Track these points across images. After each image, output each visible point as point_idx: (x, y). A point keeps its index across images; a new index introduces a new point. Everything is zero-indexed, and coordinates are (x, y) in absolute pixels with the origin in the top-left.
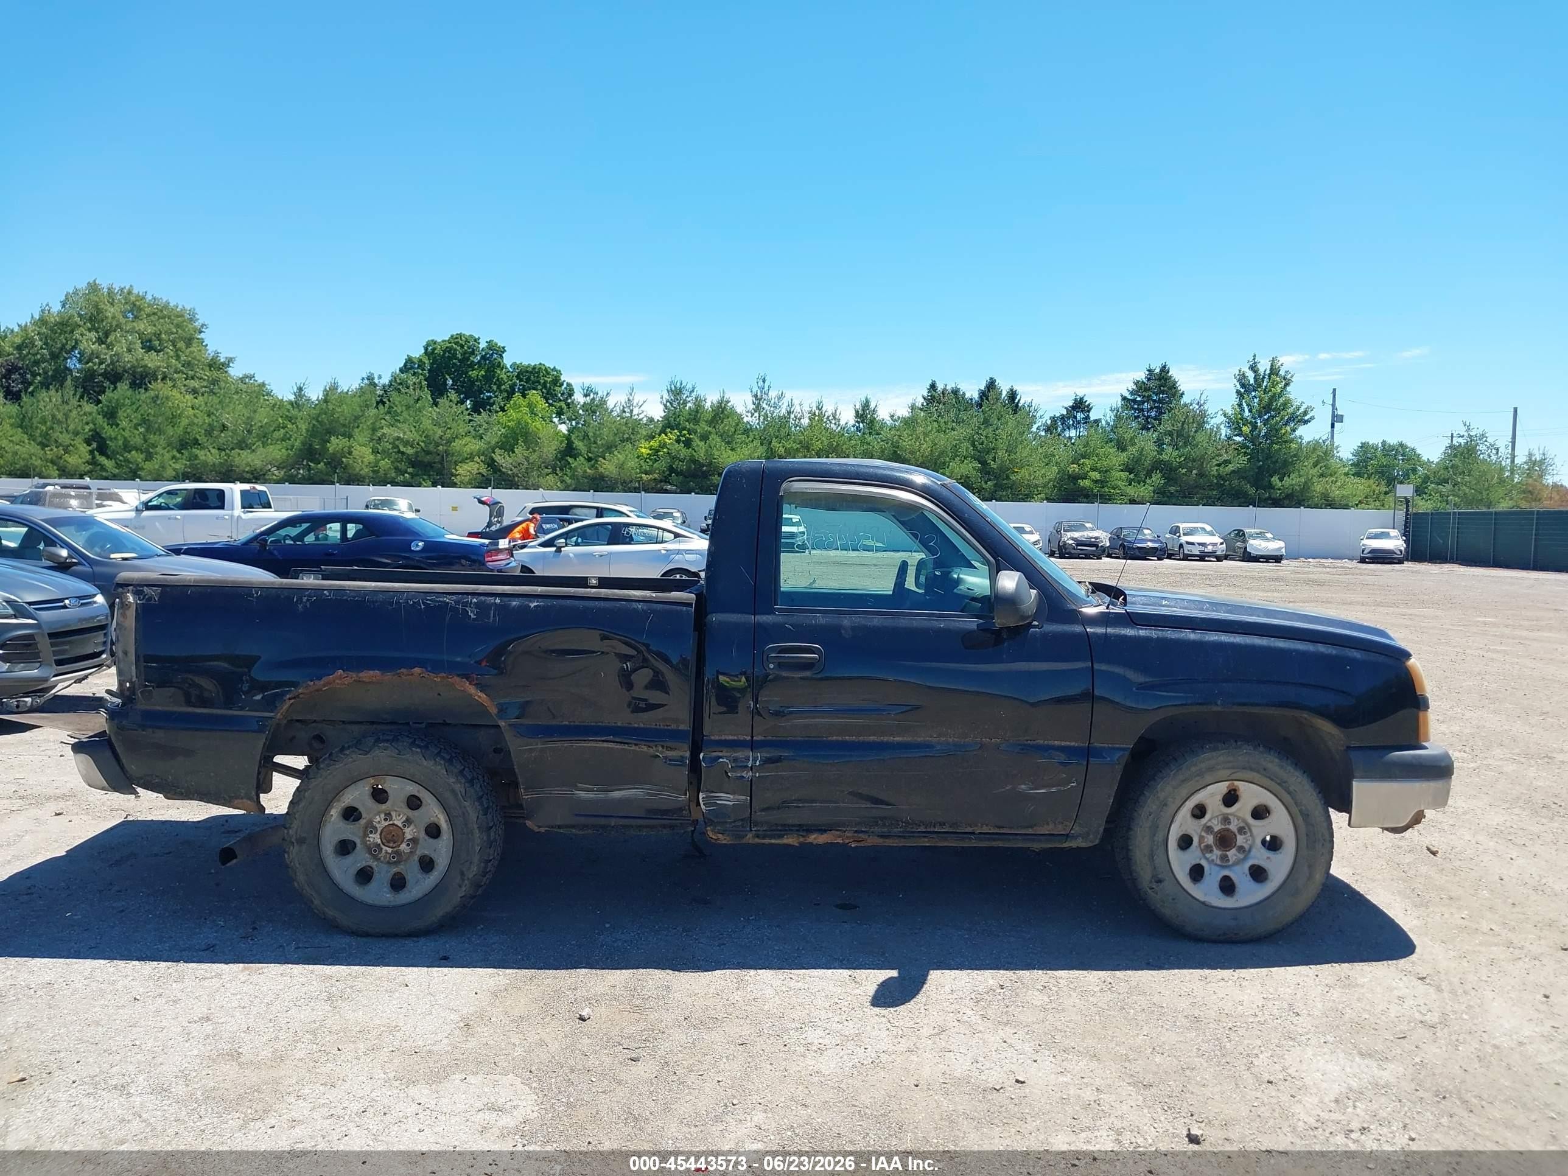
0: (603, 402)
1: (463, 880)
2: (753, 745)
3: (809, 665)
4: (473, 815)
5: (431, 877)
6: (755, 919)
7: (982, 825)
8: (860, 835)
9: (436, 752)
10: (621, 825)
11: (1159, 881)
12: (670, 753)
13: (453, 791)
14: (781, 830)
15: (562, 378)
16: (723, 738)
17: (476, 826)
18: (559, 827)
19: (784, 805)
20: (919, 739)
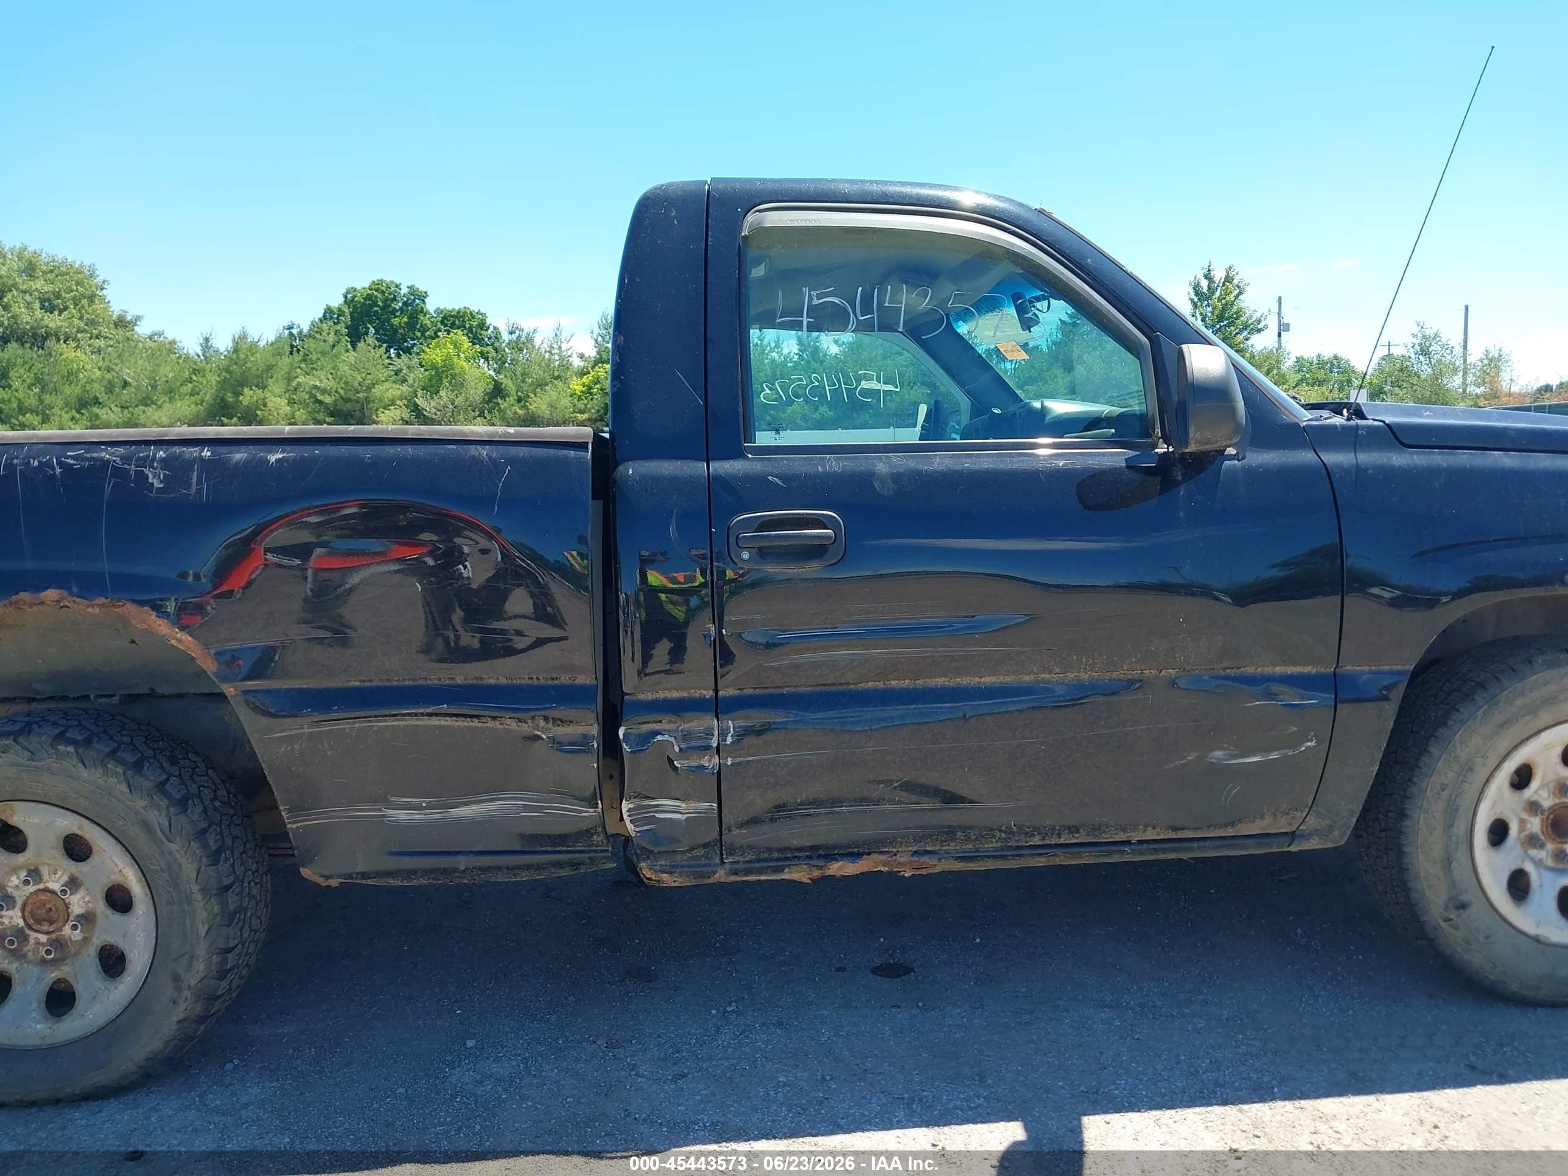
0: (530, 340)
1: (179, 990)
2: (718, 707)
3: (814, 551)
4: (188, 867)
5: (121, 987)
6: (737, 1012)
7: (1146, 827)
8: (926, 859)
9: (108, 749)
10: (480, 868)
11: (1463, 906)
12: (561, 731)
13: (146, 826)
14: (778, 860)
15: (488, 321)
16: (661, 695)
17: (195, 888)
18: (364, 875)
19: (780, 811)
20: (1027, 678)
